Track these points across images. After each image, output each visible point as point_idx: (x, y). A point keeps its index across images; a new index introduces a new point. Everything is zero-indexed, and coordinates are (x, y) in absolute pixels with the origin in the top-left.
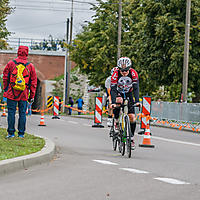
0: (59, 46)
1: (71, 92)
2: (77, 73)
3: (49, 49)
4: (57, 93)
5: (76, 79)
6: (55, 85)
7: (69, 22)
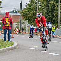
0: (18, 12)
1: (22, 27)
2: (24, 20)
3: (15, 13)
4: (17, 27)
5: (23, 23)
6: (17, 25)
7: (21, 4)
